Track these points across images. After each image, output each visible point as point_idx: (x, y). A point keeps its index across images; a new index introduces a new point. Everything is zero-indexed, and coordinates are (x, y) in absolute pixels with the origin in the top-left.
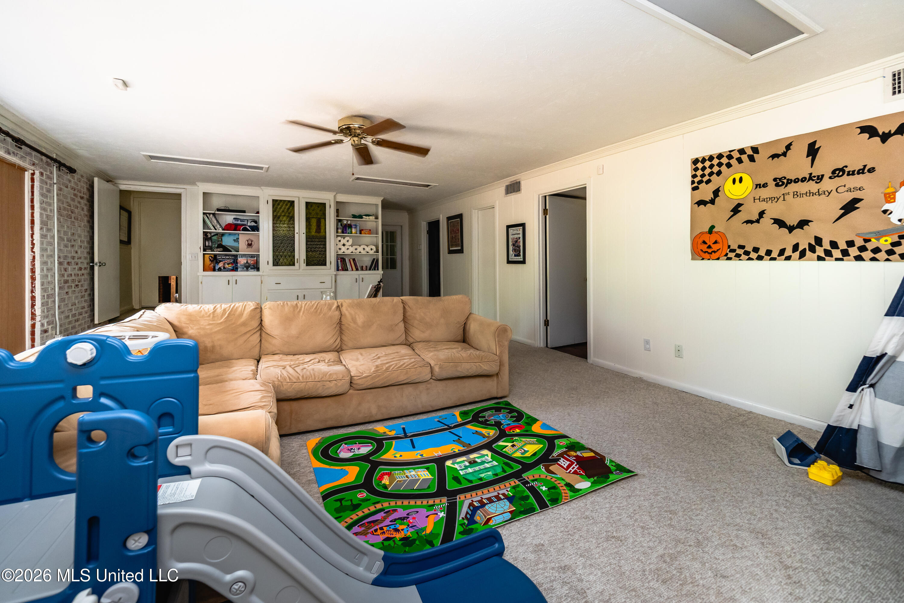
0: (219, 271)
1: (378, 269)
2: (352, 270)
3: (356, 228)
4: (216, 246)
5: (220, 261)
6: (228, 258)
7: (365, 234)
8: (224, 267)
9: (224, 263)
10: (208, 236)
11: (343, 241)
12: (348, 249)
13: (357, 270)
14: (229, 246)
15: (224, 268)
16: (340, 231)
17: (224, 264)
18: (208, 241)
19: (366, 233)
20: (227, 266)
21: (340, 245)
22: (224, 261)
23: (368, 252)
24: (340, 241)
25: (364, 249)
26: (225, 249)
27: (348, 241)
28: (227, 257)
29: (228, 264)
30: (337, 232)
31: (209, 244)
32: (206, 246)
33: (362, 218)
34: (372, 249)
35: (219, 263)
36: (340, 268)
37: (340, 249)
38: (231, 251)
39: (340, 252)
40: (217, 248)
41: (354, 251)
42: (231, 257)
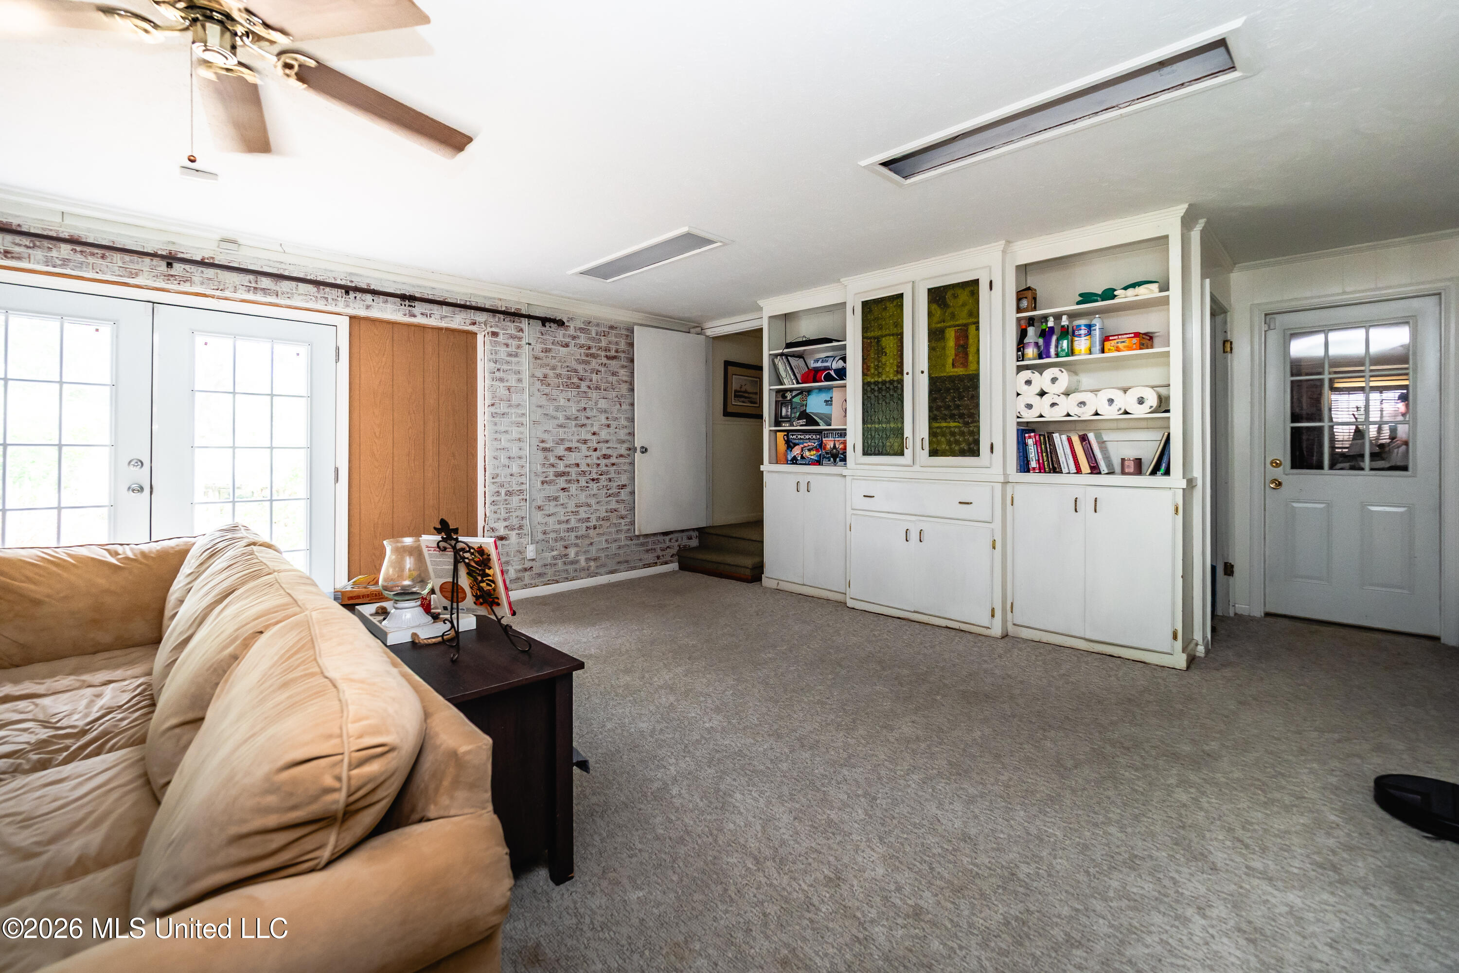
0: (793, 463)
1: (1167, 472)
2: (1079, 471)
3: (1089, 333)
4: (798, 414)
5: (796, 445)
6: (809, 439)
7: (1118, 349)
8: (802, 455)
9: (802, 448)
10: (787, 397)
11: (1042, 381)
12: (1053, 405)
13: (1095, 469)
14: (815, 414)
15: (802, 457)
16: (1030, 351)
17: (802, 450)
18: (786, 406)
19: (1121, 345)
20: (807, 454)
21: (1029, 394)
22: (803, 444)
23: (1126, 413)
24: (1028, 382)
25: (1111, 401)
26: (811, 421)
27: (1054, 380)
28: (807, 437)
29: (809, 450)
30: (1021, 357)
31: (787, 411)
32: (781, 417)
33: (1114, 297)
34: (1141, 401)
35: (792, 448)
36: (1033, 464)
37: (1029, 406)
38: (818, 424)
39: (1030, 416)
40: (799, 418)
41: (1075, 410)
42: (814, 437)
